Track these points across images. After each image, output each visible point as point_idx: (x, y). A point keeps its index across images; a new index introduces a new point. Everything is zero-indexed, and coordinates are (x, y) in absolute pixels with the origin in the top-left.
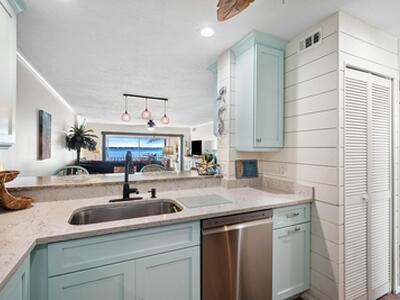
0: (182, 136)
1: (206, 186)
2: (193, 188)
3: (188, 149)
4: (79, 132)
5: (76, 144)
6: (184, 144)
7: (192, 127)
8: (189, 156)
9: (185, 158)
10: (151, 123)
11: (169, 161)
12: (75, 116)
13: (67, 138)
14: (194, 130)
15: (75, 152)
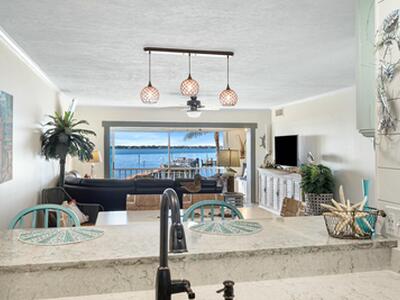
0: (253, 127)
1: (352, 268)
2: (321, 272)
3: (267, 152)
4: (63, 125)
5: (58, 149)
6: (258, 142)
7: (274, 108)
8: (269, 167)
9: (263, 173)
10: (194, 104)
11: (230, 181)
12: (57, 94)
13: (43, 138)
14: (280, 113)
15: (56, 162)
